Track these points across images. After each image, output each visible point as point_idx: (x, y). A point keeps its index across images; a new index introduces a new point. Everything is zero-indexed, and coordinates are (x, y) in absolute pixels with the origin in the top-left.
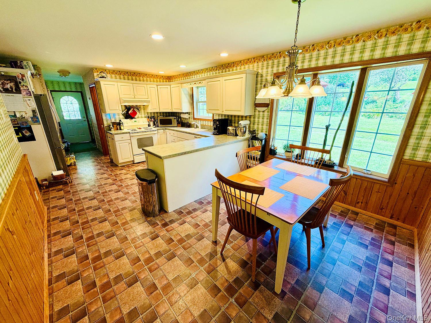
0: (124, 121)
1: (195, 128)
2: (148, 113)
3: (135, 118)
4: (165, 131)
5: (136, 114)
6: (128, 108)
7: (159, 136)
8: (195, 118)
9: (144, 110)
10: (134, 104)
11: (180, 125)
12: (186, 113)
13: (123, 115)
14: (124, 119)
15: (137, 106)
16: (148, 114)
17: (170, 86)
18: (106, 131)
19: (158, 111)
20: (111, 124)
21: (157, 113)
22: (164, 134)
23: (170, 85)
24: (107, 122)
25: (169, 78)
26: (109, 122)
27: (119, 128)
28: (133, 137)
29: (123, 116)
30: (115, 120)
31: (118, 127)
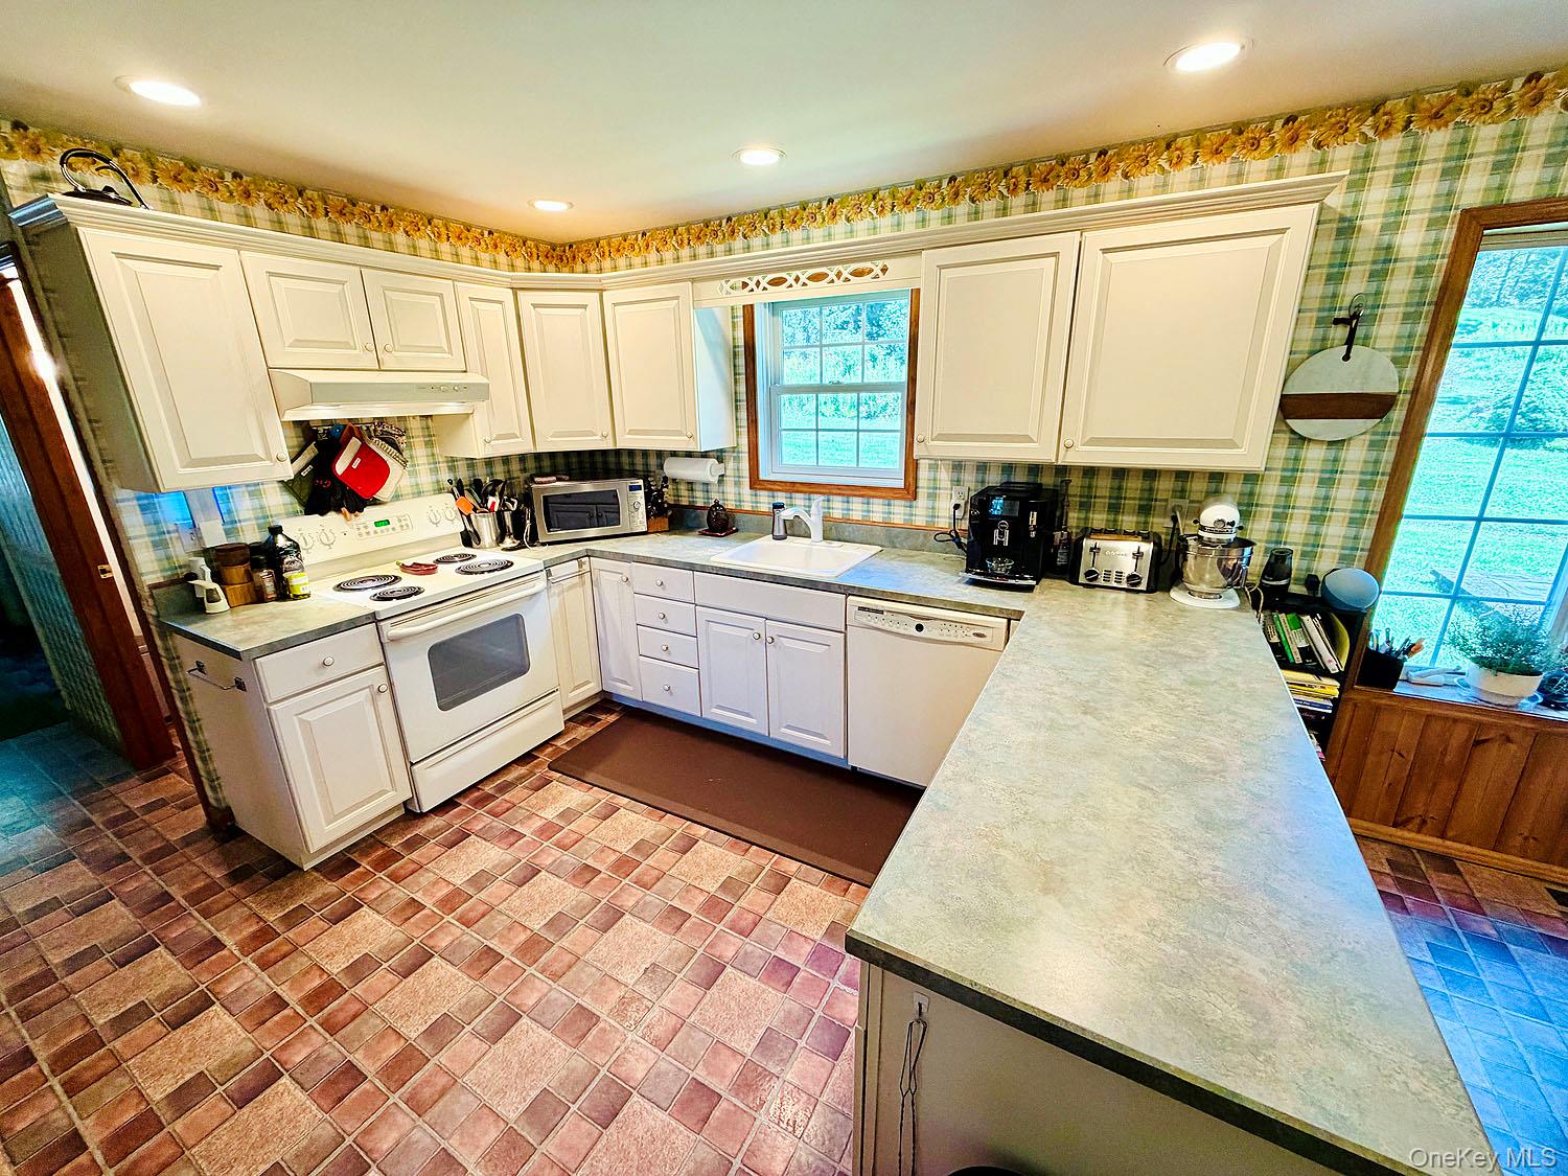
0: (303, 529)
1: (776, 538)
2: (453, 460)
3: (376, 502)
4: (586, 567)
5: (380, 472)
6: (321, 441)
7: (556, 601)
8: (762, 477)
9: (429, 444)
10: (367, 411)
11: (664, 523)
12: (705, 455)
13: (287, 486)
14: (296, 514)
15: (381, 421)
16: (452, 469)
17: (597, 294)
18: (162, 626)
19: (527, 447)
20: (202, 561)
21: (522, 458)
22: (584, 583)
23: (601, 291)
24: (161, 553)
25: (562, 253)
26: (182, 551)
27: (269, 586)
28: (405, 645)
29: (288, 498)
30: (228, 533)
31: (266, 578)
